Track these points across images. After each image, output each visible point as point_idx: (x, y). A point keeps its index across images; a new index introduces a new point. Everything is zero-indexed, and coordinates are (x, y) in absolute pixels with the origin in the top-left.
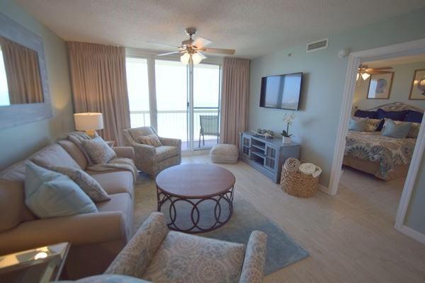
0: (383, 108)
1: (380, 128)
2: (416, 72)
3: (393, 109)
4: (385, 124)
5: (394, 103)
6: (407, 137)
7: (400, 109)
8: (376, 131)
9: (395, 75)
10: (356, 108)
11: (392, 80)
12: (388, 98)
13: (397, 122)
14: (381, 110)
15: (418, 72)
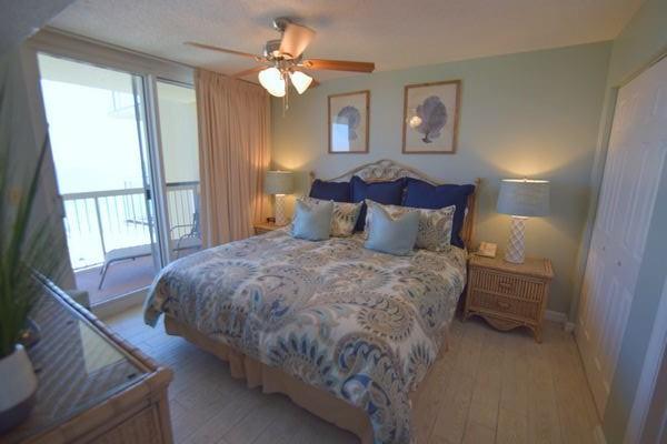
0: (359, 174)
1: (360, 225)
2: (406, 88)
3: (379, 174)
4: (369, 217)
5: (378, 163)
6: (417, 248)
7: (391, 176)
8: (354, 232)
9: (372, 98)
10: (312, 174)
11: (368, 108)
12: (367, 151)
13: (391, 209)
14: (358, 179)
15: (410, 90)
